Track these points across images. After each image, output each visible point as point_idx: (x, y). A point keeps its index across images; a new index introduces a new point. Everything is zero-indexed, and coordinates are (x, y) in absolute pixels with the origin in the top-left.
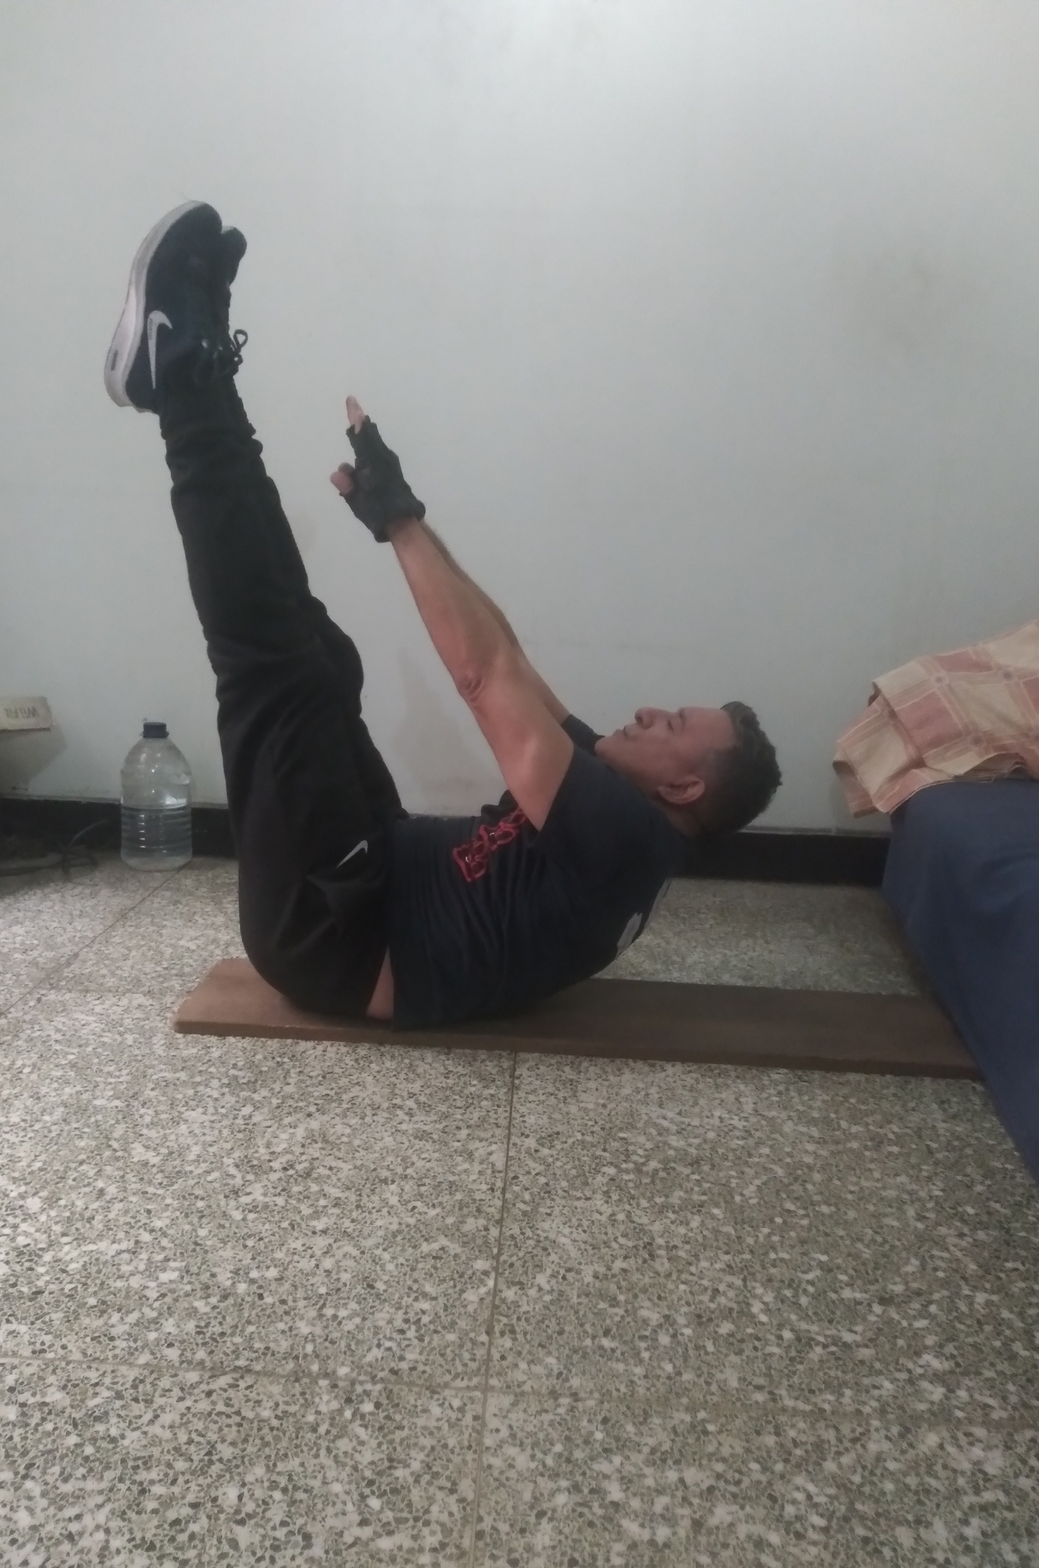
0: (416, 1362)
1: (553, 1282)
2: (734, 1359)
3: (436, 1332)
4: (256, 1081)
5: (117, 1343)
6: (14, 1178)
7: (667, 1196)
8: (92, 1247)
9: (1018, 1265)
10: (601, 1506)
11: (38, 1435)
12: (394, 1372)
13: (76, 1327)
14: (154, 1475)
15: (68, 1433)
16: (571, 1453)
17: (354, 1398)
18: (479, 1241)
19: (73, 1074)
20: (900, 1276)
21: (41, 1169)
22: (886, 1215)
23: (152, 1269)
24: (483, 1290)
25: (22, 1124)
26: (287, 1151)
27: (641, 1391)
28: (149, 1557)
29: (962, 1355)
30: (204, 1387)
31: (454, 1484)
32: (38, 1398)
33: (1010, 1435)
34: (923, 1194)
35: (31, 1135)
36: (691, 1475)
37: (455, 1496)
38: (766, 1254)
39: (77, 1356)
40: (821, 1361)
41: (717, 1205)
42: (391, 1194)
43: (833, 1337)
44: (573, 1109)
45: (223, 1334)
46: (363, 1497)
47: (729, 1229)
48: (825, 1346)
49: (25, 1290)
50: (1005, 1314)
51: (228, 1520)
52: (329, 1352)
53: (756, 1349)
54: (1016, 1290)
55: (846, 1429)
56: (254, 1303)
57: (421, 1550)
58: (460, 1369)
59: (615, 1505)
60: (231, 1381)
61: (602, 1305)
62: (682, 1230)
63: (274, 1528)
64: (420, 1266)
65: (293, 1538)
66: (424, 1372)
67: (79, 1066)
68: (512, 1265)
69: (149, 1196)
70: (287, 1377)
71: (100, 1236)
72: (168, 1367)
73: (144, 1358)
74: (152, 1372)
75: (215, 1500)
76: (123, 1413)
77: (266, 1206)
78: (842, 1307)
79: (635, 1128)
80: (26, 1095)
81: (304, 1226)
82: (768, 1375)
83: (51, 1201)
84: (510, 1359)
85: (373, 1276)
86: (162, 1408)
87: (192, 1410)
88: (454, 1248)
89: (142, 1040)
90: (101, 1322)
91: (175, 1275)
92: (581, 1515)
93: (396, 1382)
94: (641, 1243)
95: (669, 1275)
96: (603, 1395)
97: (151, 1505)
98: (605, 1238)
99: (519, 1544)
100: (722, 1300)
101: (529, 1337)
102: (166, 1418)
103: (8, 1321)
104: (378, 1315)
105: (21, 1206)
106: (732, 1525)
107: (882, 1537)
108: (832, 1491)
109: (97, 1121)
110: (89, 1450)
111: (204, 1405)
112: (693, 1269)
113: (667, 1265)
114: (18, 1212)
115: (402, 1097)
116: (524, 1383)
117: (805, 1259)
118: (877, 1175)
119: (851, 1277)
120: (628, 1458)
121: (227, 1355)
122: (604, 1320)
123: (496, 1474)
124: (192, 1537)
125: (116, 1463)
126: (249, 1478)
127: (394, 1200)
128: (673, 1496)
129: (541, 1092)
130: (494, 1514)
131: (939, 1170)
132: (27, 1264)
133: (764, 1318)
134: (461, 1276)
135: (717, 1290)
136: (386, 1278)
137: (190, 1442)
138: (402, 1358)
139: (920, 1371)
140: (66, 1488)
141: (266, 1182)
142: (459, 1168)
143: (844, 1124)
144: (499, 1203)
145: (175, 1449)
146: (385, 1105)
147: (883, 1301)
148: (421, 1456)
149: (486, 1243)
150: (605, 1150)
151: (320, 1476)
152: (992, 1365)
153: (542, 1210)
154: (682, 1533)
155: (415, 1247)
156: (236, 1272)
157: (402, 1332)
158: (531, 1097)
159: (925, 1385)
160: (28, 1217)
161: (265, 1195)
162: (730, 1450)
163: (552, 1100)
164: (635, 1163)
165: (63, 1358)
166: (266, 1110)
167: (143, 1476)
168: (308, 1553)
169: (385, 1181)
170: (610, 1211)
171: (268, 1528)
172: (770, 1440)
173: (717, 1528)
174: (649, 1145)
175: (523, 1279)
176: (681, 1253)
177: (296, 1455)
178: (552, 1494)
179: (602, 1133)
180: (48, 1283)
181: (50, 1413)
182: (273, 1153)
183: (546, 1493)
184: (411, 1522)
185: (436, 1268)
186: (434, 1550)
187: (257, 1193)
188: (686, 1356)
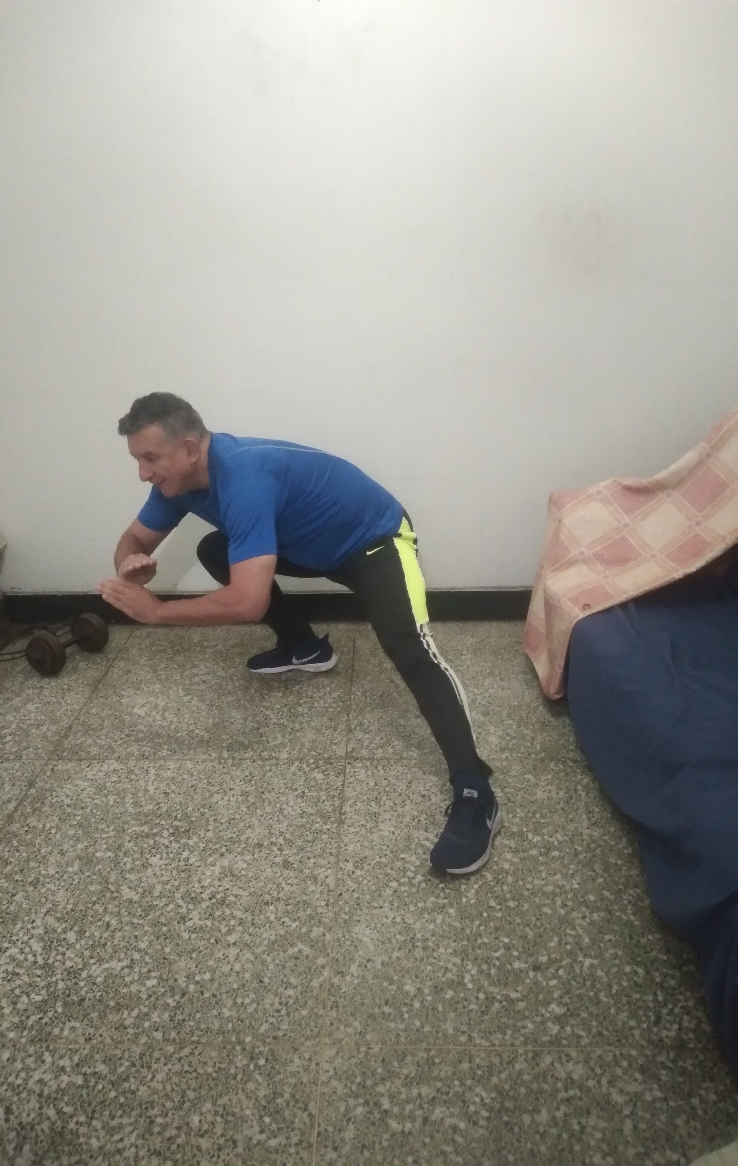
0: (286, 1030)
1: (360, 970)
2: (452, 1015)
3: (297, 1010)
4: (189, 830)
5: (129, 1030)
6: (58, 918)
7: (425, 902)
8: (107, 965)
9: (612, 937)
10: (379, 1113)
11: (95, 1092)
12: (275, 1038)
13: (105, 1021)
14: (156, 1111)
15: (110, 1090)
16: (365, 1082)
17: (254, 1056)
18: (320, 944)
19: (80, 832)
20: (546, 950)
21: (72, 910)
22: (545, 905)
23: (142, 978)
24: (321, 979)
25: (57, 876)
26: (211, 885)
27: (403, 1040)
28: (159, 1160)
29: (571, 1003)
30: (177, 1056)
31: (306, 1105)
32: (92, 1069)
33: (588, 1053)
34: (567, 888)
35: (63, 884)
36: (425, 1090)
37: (306, 1113)
38: (476, 940)
39: (108, 1041)
40: (497, 1012)
41: (452, 906)
42: (270, 912)
43: (505, 996)
44: (375, 837)
45: (184, 1020)
46: (261, 1117)
47: (457, 924)
48: (501, 1002)
49: (75, 998)
50: (599, 973)
51: (195, 1135)
52: (241, 1027)
53: (464, 1007)
54: (608, 955)
55: (505, 1057)
56: (199, 998)
57: (290, 1145)
58: (309, 1033)
59: (386, 1111)
60: (190, 1051)
61: (385, 984)
62: (431, 926)
63: (218, 1138)
64: (288, 964)
65: (227, 1143)
66: (290, 1037)
67: (84, 825)
68: (337, 960)
69: (135, 925)
70: (219, 1046)
71: (111, 957)
72: (157, 1044)
73: (143, 1040)
74: (149, 1048)
75: (188, 1124)
76: (137, 1075)
77: (201, 928)
78: (512, 975)
79: (410, 849)
80: (55, 851)
81: (223, 941)
82: (469, 1024)
83: (81, 933)
84: (335, 1025)
85: (262, 974)
86: (156, 1070)
87: (173, 1071)
88: (307, 950)
89: (119, 800)
90: (118, 1017)
91: (154, 982)
92: (369, 1118)
93: (276, 1045)
94: (408, 937)
95: (422, 960)
96: (383, 1045)
97: (157, 1129)
98: (389, 936)
99: (337, 1138)
100: (449, 975)
101: (345, 1009)
102: (160, 1077)
103: (69, 1021)
104: (266, 1001)
105: (65, 939)
106: (442, 1119)
107: (515, 1121)
108: (493, 1095)
109: (99, 870)
110: (122, 1100)
111: (177, 1068)
112: (435, 954)
113: (421, 953)
114: (63, 943)
115: (276, 835)
116: (342, 1039)
117: (497, 941)
118: (544, 875)
119: (520, 953)
120: (393, 1083)
121: (187, 1034)
122: (385, 994)
123: (327, 1098)
124: (178, 1146)
125: (136, 1106)
126: (204, 1110)
127: (272, 918)
128: (415, 1104)
129: (357, 824)
130: (326, 1121)
131: (579, 868)
133: (470, 986)
134: (310, 970)
135: (447, 968)
136: (269, 975)
137: (173, 1090)
138: (279, 1029)
139: (548, 1015)
140: (114, 1123)
141: (200, 910)
142: (309, 890)
143: (530, 836)
144: (331, 915)
145: (166, 1095)
146: (266, 843)
147: (535, 969)
148: (290, 1090)
149: (324, 945)
150: (392, 869)
151: (239, 1106)
152: (587, 1008)
153: (355, 918)
154: (417, 1125)
155: (284, 952)
156: (188, 977)
157: (278, 1011)
158: (352, 829)
159: (549, 1024)
160: (70, 946)
161: (200, 919)
162: (445, 1074)
163: (363, 831)
164: (409, 878)
165: (102, 1042)
166: (196, 853)
167: (151, 1112)
168: (235, 1151)
169: (267, 904)
170: (392, 915)
171: (215, 1139)
172: (466, 1066)
173: (435, 1121)
174: (418, 863)
175: (343, 969)
176: (430, 944)
177: (227, 1094)
178: (355, 1108)
179: (391, 855)
180: (87, 992)
181: (99, 1078)
182: (202, 887)
183: (352, 1106)
184: (285, 1130)
185: (295, 965)
186: (297, 1144)
187: (196, 919)
188: (427, 1015)
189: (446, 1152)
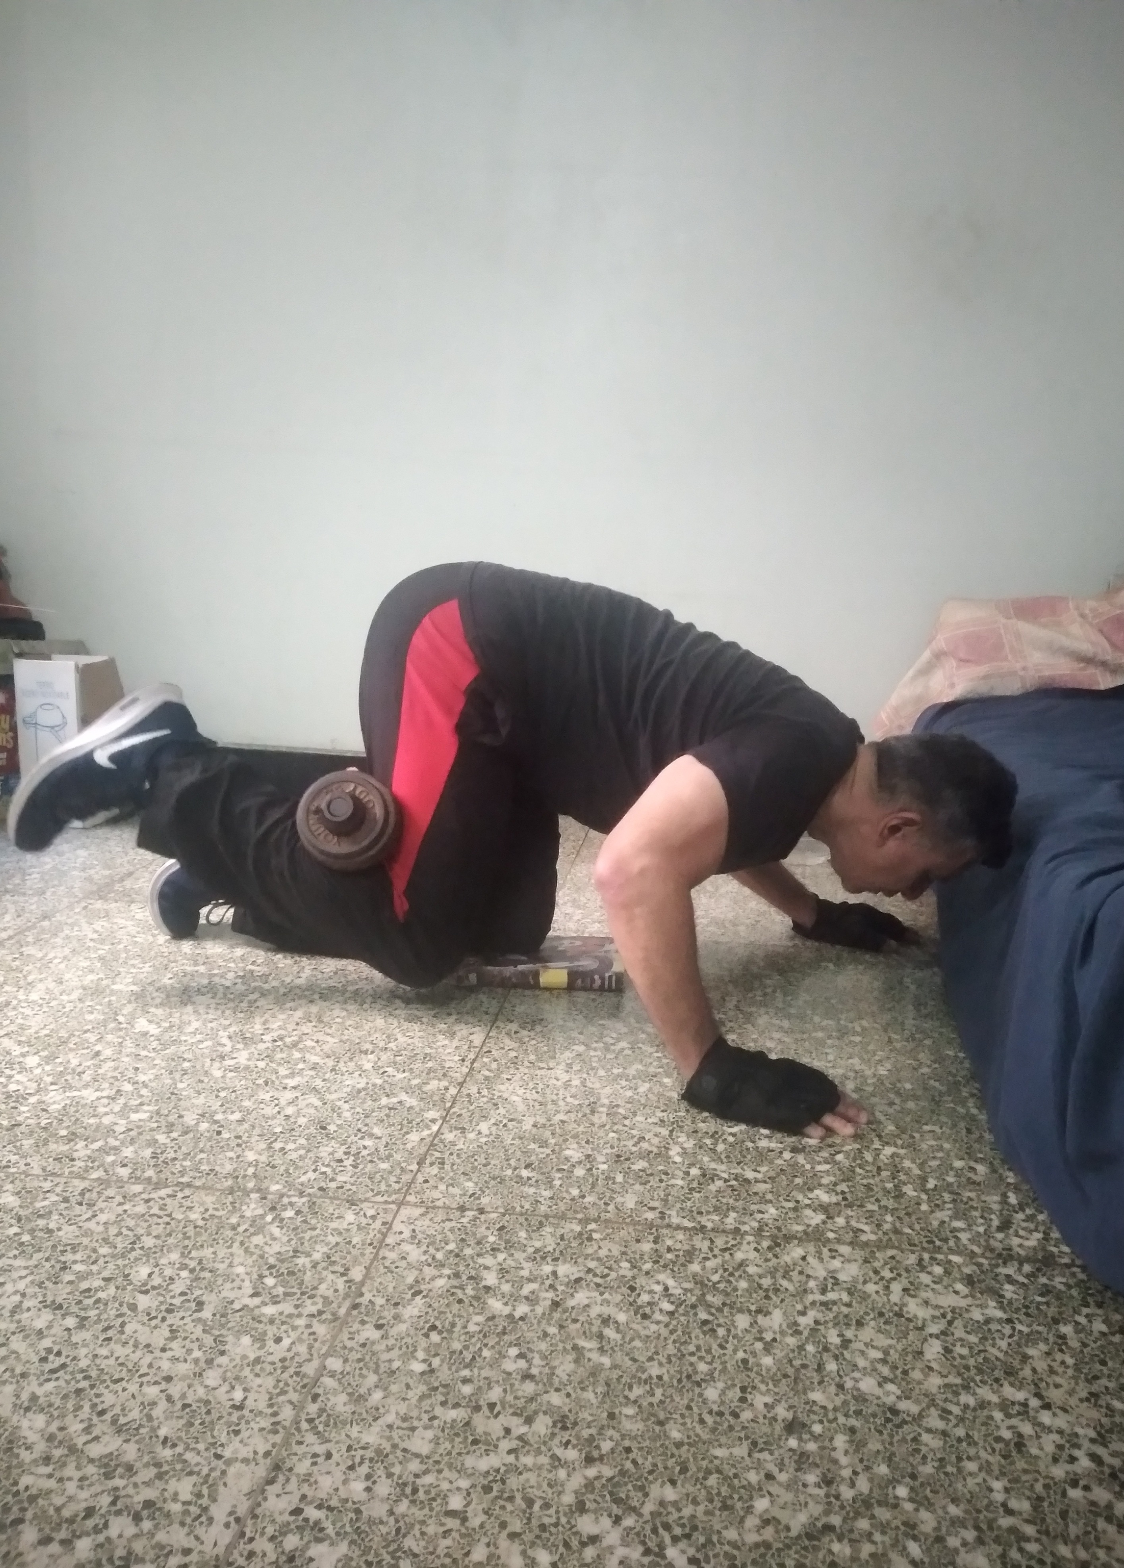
0: (345, 1182)
1: (494, 1128)
2: (637, 1187)
3: (371, 1161)
5: (77, 1163)
7: (625, 1068)
8: (75, 1094)
9: (937, 1129)
10: (475, 1289)
12: (321, 1189)
13: (43, 1151)
14: (78, 1257)
15: (11, 1226)
16: (462, 1250)
17: (278, 1207)
18: (436, 1098)
21: (48, 1036)
23: (125, 1111)
24: (426, 1133)
27: (543, 1208)
28: (54, 1314)
29: (851, 1192)
30: (144, 1196)
31: (347, 1269)
33: (872, 1252)
34: (869, 1073)
35: (46, 1009)
36: (563, 1269)
37: (345, 1278)
39: (37, 1171)
40: (718, 1191)
41: (668, 1075)
43: (737, 1175)
45: (175, 1159)
46: (261, 1277)
48: (726, 1181)
50: (907, 1163)
51: (134, 1290)
52: (267, 1174)
53: (661, 1181)
54: (924, 1146)
55: (720, 1242)
56: (211, 1137)
57: (299, 1315)
58: (383, 1187)
59: (487, 1289)
60: (171, 1193)
61: (532, 1146)
62: (629, 1093)
63: (173, 1297)
64: (374, 1114)
65: (187, 1305)
66: (350, 1190)
68: (460, 1116)
69: (141, 1057)
70: (223, 1191)
71: (86, 1086)
72: (117, 1181)
73: (97, 1174)
74: (101, 1184)
75: (129, 1275)
76: (64, 1213)
77: (247, 1068)
78: (754, 1153)
81: (277, 1082)
82: (666, 1201)
83: (49, 1059)
84: (432, 1182)
85: (328, 1121)
86: (102, 1210)
87: (129, 1212)
88: (412, 1102)
90: (67, 1147)
91: (145, 1116)
92: (453, 1294)
93: (321, 1197)
94: (587, 1102)
95: (604, 1126)
96: (508, 1210)
97: (68, 1278)
98: (555, 1098)
99: (388, 1314)
100: (645, 1145)
101: (455, 1167)
102: (103, 1218)
104: (322, 1149)
106: (588, 1306)
107: (721, 1321)
108: (688, 1285)
109: (110, 1001)
110: (26, 1238)
111: (141, 1209)
112: (627, 1122)
113: (604, 1118)
116: (439, 1200)
120: (512, 1255)
121: (173, 1173)
122: (530, 1157)
123: (387, 1264)
124: (98, 1301)
125: (47, 1248)
126: (163, 1261)
127: (368, 1066)
128: (542, 1283)
130: (375, 1293)
131: (893, 1055)
132: (13, 1104)
133: (678, 1159)
134: (410, 1122)
135: (644, 1138)
136: (339, 1122)
137: (119, 1234)
138: (332, 1180)
139: (808, 1202)
141: (253, 1050)
144: (465, 1070)
145: (104, 1239)
147: (794, 1150)
148: (325, 1249)
149: (443, 1100)
151: (227, 1261)
152: (877, 1200)
153: (505, 1076)
154: (539, 1310)
155: (374, 1101)
156: (203, 1115)
157: (341, 1161)
159: (808, 1212)
161: (249, 1059)
162: (607, 1253)
165: (24, 1172)
167: (69, 1257)
168: (196, 1315)
169: (365, 1052)
170: (567, 1078)
171: (168, 1297)
172: (647, 1247)
173: (573, 1308)
175: (467, 1125)
176: (621, 1111)
177: (212, 1246)
178: (433, 1279)
180: (28, 1118)
183: (428, 1278)
184: (298, 1296)
185: (388, 1116)
186: (313, 1316)
187: (242, 1058)
188: (593, 1186)
189: (583, 1348)
